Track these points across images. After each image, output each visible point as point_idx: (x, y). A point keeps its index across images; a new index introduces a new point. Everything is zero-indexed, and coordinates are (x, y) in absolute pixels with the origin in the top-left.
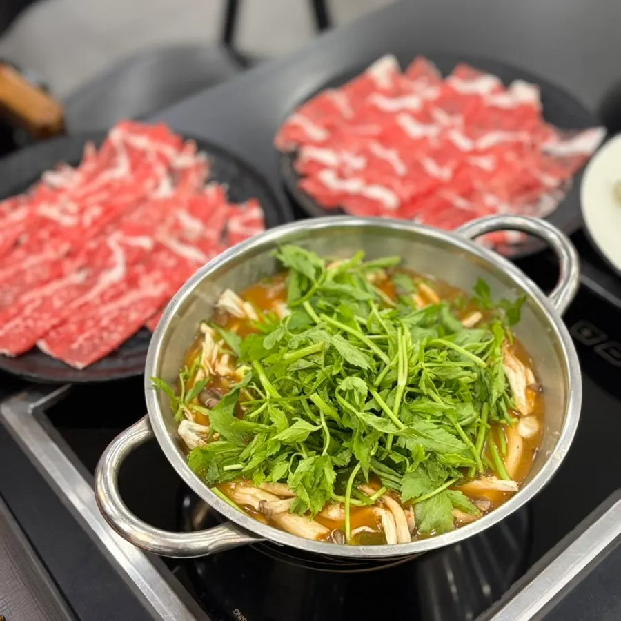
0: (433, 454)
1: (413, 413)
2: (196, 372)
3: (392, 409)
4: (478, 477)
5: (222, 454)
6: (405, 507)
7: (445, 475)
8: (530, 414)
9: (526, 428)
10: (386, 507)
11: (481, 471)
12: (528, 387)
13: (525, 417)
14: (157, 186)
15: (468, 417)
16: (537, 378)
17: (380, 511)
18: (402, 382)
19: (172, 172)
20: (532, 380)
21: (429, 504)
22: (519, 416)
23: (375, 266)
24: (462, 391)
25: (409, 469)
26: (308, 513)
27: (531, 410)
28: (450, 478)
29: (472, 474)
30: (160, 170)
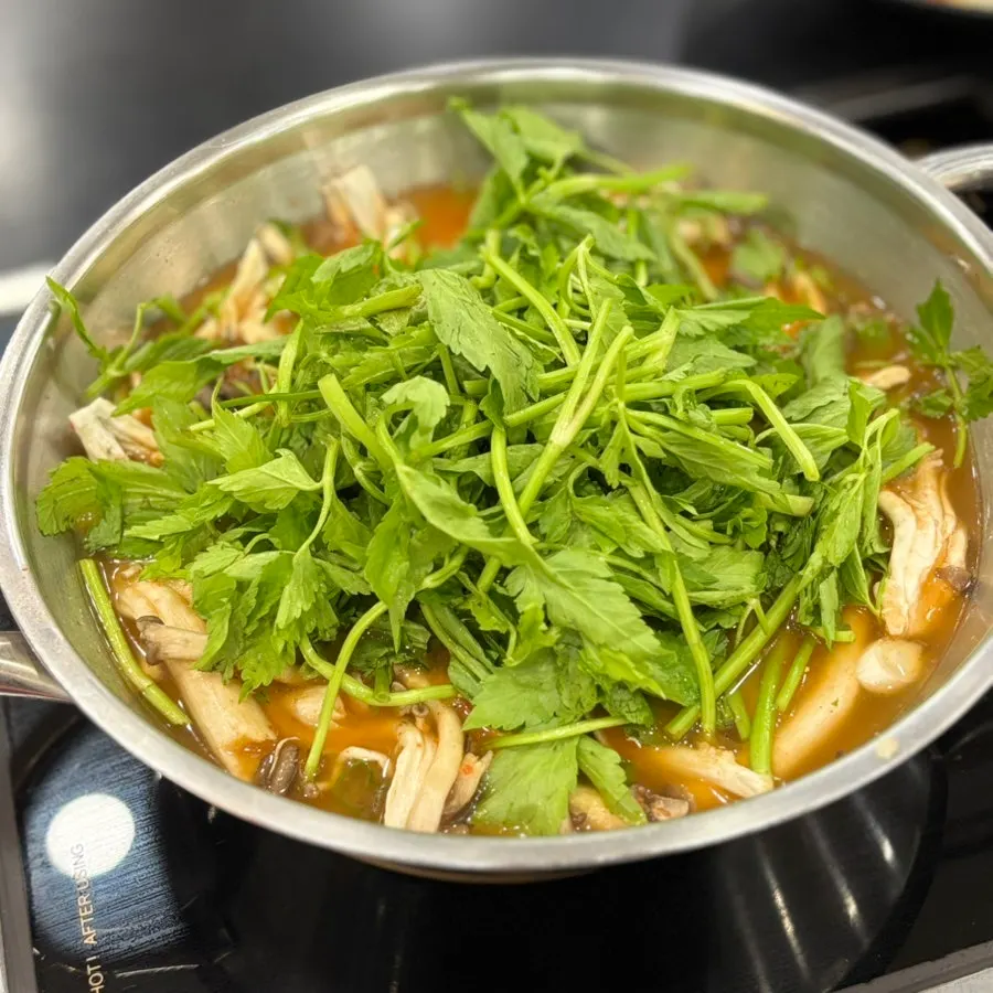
2: (201, 323)
4: (693, 737)
6: (474, 743)
8: (909, 638)
9: (880, 667)
10: (433, 730)
11: (708, 726)
12: (939, 572)
13: (893, 638)
16: (973, 552)
17: (410, 736)
20: (957, 558)
22: (876, 630)
23: (708, 207)
25: (511, 660)
26: (237, 678)
27: (916, 627)
28: (599, 712)
29: (679, 726)
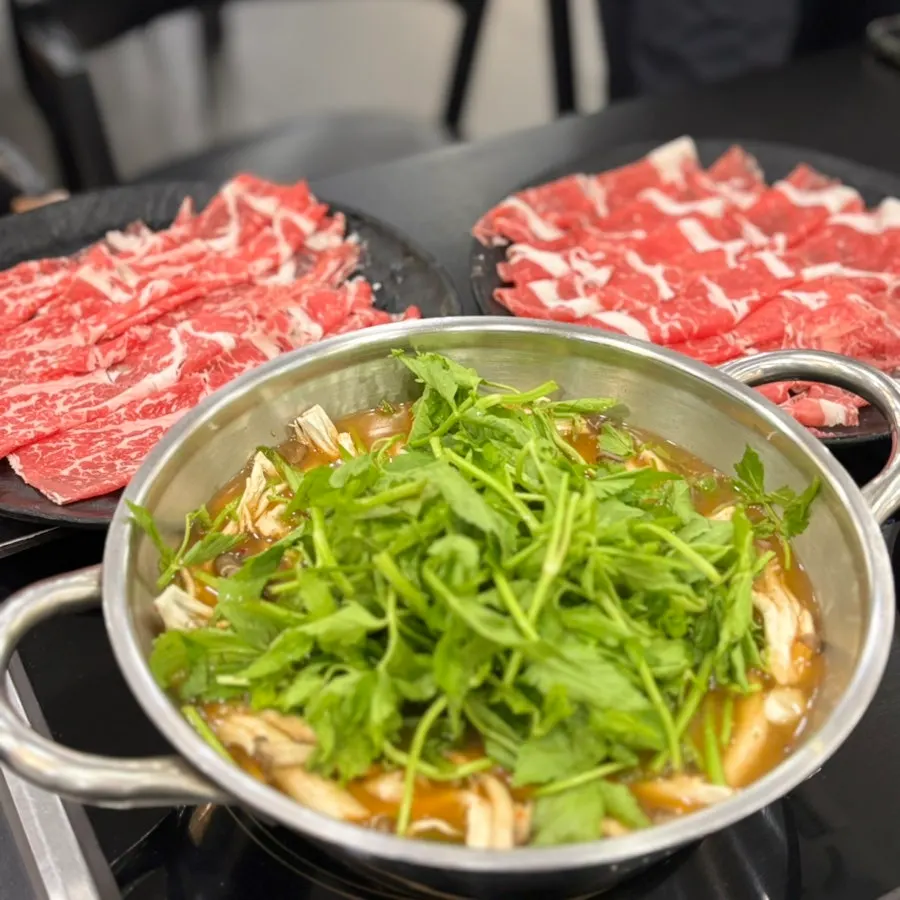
0: (584, 708)
1: (567, 630)
2: (225, 524)
3: (526, 612)
4: (669, 775)
5: (221, 655)
6: (519, 796)
7: (601, 752)
8: (792, 686)
9: (778, 708)
10: (483, 793)
11: (677, 763)
12: (799, 639)
13: (783, 687)
14: (274, 270)
15: (671, 664)
16: (818, 623)
17: (470, 799)
18: (552, 566)
19: (301, 252)
20: (808, 628)
21: (561, 802)
22: (769, 684)
24: (671, 618)
25: (537, 730)
26: (335, 776)
27: (795, 678)
28: (608, 760)
29: (658, 765)
30: (285, 249)
